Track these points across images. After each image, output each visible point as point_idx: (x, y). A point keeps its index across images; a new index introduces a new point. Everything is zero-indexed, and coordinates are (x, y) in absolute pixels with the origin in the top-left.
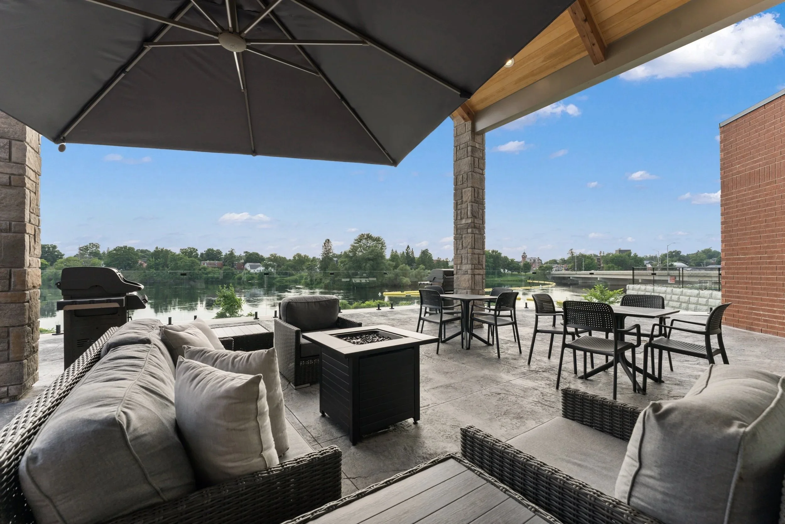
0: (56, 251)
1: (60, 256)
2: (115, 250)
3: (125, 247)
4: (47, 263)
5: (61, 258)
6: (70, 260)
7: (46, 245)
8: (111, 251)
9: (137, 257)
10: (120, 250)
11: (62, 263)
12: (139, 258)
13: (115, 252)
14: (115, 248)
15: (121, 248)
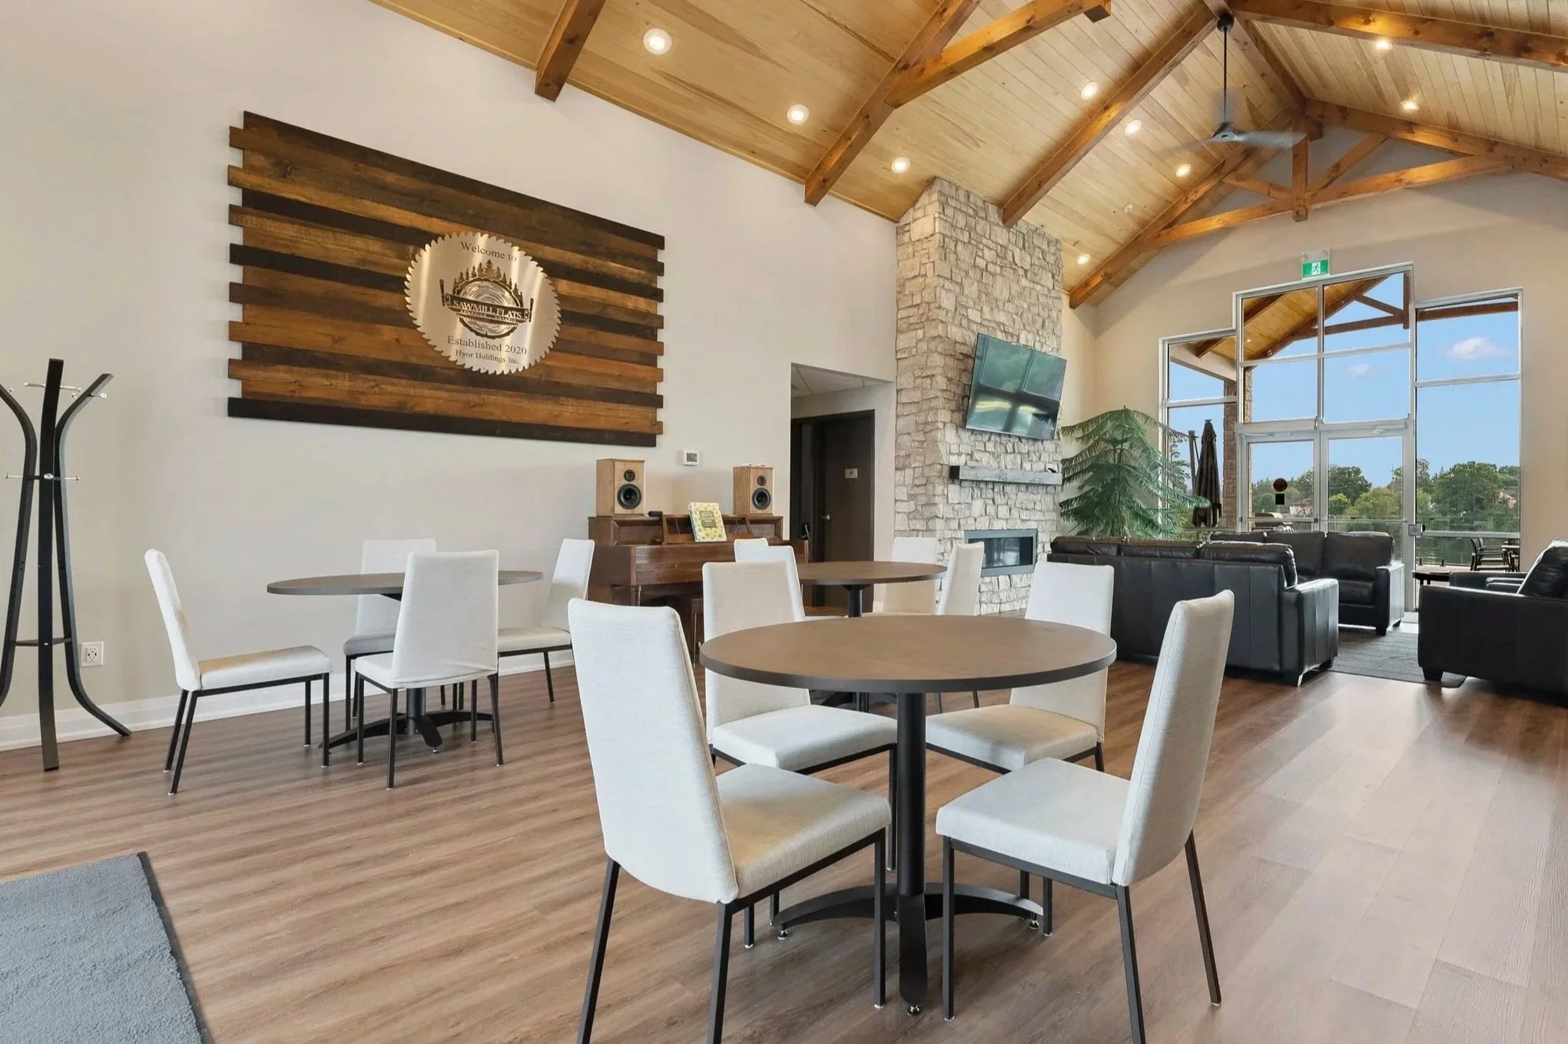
0: (1360, 479)
1: (1365, 487)
2: (1453, 470)
3: (1472, 464)
4: (1346, 500)
5: (1366, 491)
6: (1379, 495)
7: (1346, 469)
8: (1446, 475)
9: (1496, 486)
10: (1462, 471)
11: (1367, 499)
12: (1500, 487)
13: (1452, 475)
14: (1452, 467)
15: (1464, 466)
